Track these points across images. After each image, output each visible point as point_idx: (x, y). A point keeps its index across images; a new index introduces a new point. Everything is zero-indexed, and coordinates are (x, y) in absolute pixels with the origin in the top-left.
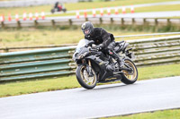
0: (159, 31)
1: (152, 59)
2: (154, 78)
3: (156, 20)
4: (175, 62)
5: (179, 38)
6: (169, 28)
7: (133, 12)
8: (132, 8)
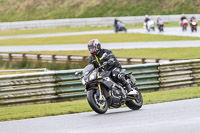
0: (14, 67)
1: (9, 98)
2: (12, 119)
3: (10, 54)
4: (35, 101)
5: (39, 76)
6: (24, 63)
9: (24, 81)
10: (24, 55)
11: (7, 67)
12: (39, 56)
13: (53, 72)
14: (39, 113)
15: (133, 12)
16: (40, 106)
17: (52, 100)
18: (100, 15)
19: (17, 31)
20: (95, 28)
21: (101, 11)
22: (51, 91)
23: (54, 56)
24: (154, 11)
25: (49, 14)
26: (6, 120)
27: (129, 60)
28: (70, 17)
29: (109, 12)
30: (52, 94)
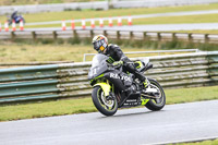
0: (163, 48)
3: (159, 34)
4: (186, 85)
5: (190, 57)
6: (174, 44)
7: (130, 24)
8: (130, 19)
9: (174, 63)
10: (174, 34)
11: (156, 48)
12: (190, 36)
13: (205, 53)
14: (189, 98)
16: (191, 90)
17: (204, 84)
19: (167, 9)
22: (204, 74)
23: (206, 36)
30: (204, 77)
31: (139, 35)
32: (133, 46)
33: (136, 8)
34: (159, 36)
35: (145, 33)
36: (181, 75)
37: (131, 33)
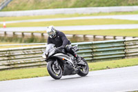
0: (25, 42)
1: (21, 63)
2: (23, 78)
3: (23, 33)
4: (39, 66)
5: (41, 48)
6: (32, 40)
7: (5, 27)
8: (4, 24)
9: (32, 52)
10: (32, 33)
11: (21, 42)
12: (42, 34)
14: (41, 74)
15: (108, 4)
18: (85, 6)
19: (28, 17)
20: (82, 15)
21: (85, 3)
24: (123, 3)
25: (50, 5)
26: (18, 78)
27: (104, 37)
28: (64, 7)
29: (91, 4)
31: (10, 34)
32: (6, 41)
33: (9, 16)
34: (23, 35)
35: (14, 33)
36: (36, 59)
37: (5, 33)
